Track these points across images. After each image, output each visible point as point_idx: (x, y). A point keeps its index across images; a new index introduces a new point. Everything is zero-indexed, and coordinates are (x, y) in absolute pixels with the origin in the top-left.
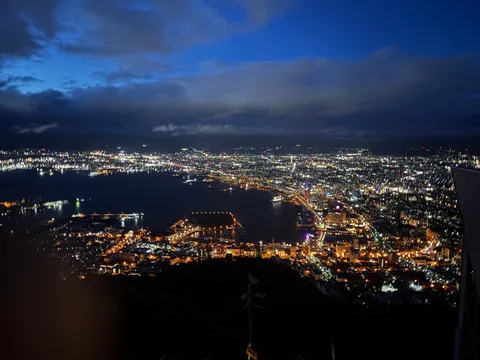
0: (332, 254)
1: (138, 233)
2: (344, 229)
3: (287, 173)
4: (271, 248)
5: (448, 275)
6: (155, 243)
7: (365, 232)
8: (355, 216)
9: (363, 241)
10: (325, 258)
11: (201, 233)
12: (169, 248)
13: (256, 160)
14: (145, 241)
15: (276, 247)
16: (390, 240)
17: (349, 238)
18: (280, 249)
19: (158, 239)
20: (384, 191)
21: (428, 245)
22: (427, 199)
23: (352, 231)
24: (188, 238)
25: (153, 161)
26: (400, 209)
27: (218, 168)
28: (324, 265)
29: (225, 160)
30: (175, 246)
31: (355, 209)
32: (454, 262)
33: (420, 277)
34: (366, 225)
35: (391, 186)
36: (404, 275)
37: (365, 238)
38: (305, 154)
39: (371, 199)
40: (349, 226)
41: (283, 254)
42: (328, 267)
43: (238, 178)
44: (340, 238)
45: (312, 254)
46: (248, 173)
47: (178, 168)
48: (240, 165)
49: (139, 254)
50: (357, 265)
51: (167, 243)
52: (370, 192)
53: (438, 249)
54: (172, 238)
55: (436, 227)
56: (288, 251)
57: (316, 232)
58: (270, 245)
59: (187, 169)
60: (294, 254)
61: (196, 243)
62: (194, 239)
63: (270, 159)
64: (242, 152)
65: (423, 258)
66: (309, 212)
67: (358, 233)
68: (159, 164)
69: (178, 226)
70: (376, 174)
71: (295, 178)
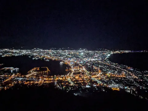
0: (74, 78)
1: (16, 75)
2: (78, 71)
3: (65, 55)
4: (58, 77)
5: (103, 81)
6: (22, 78)
7: (84, 71)
8: (81, 67)
9: (83, 74)
10: (72, 79)
11: (37, 74)
12: (26, 79)
13: (56, 52)
14: (18, 77)
15: (59, 77)
16: (90, 73)
17: (79, 73)
18: (60, 77)
19: (23, 76)
20: (89, 60)
21: (99, 74)
22: (100, 62)
23: (81, 71)
24: (33, 75)
25: (24, 52)
26: (93, 64)
27: (45, 54)
28: (72, 81)
29: (47, 52)
30: (28, 78)
31: (82, 65)
32: (104, 78)
33: (96, 82)
34: (84, 69)
35: (91, 59)
36: (92, 82)
37: (84, 73)
38: (70, 50)
39: (86, 62)
40: (80, 70)
41: (61, 79)
42: (73, 81)
43: (50, 57)
44: (77, 73)
45: (69, 78)
46: (53, 56)
47: (32, 54)
48: (51, 53)
49: (16, 81)
50: (81, 80)
51: (25, 77)
52: (86, 60)
53: (101, 75)
54: (27, 76)
55: (101, 69)
56: (62, 78)
57: (71, 72)
58: (58, 76)
59: (35, 54)
60: (64, 78)
61: (35, 77)
62: (35, 76)
63: (60, 51)
64: (52, 49)
65: (97, 77)
66: (70, 66)
67: (82, 71)
68: (26, 53)
69: (30, 72)
70: (88, 55)
71: (67, 57)
